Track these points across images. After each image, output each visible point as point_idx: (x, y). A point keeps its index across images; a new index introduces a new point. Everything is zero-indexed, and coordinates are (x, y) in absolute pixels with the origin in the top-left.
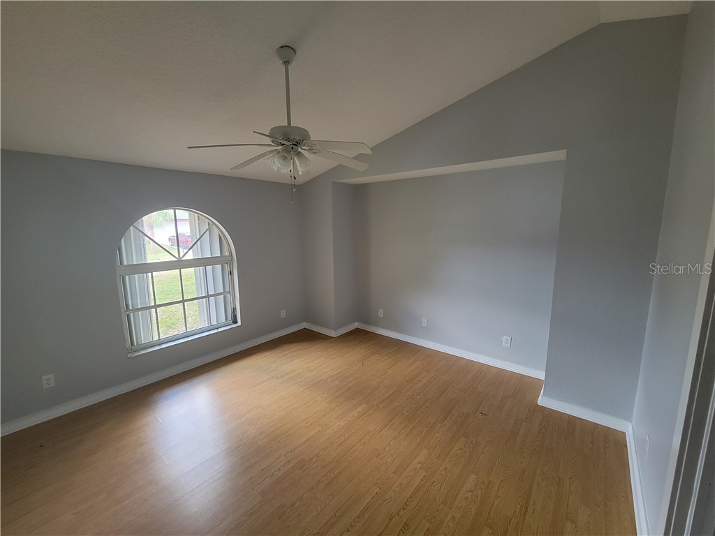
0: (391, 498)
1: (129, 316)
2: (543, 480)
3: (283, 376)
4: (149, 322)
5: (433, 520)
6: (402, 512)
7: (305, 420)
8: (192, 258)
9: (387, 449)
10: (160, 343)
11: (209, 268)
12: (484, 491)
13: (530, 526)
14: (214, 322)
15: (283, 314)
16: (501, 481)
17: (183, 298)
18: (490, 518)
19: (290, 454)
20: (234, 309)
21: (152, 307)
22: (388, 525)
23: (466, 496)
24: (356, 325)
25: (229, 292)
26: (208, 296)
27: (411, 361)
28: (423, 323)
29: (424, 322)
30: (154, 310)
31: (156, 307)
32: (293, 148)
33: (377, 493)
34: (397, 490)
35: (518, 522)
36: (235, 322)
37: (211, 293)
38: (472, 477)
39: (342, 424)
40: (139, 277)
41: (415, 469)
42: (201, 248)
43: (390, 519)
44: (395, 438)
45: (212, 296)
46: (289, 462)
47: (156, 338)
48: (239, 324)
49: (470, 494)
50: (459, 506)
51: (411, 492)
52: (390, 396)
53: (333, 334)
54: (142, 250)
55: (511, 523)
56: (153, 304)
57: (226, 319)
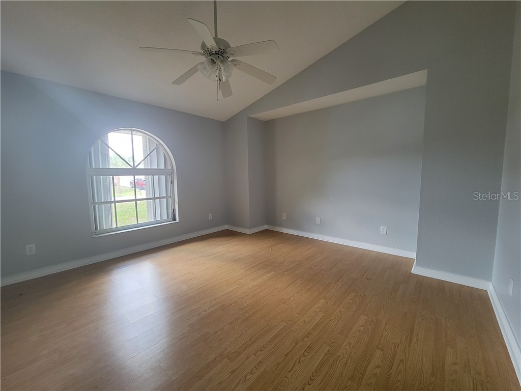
0: (296, 330)
1: (94, 207)
2: (423, 320)
3: (209, 256)
4: (110, 212)
5: (332, 345)
6: (306, 339)
7: (225, 281)
8: (143, 168)
9: (292, 299)
10: (117, 229)
11: (156, 177)
12: (373, 326)
13: (416, 349)
14: (159, 218)
15: (210, 217)
16: (388, 320)
17: (136, 197)
18: (381, 344)
19: (214, 301)
20: (174, 210)
21: (112, 202)
22: (295, 347)
23: (359, 329)
24: (266, 227)
25: (170, 196)
26: (155, 198)
27: (309, 247)
28: (317, 221)
29: (318, 219)
30: (113, 204)
31: (115, 202)
32: (218, 57)
33: (284, 327)
34: (301, 324)
35: (405, 347)
36: (174, 219)
37: (157, 196)
38: (363, 317)
39: (255, 283)
40: (103, 178)
41: (315, 312)
42: (150, 161)
43: (296, 343)
44: (298, 292)
45: (157, 198)
46: (213, 306)
47: (114, 226)
48: (177, 221)
49: (362, 328)
50: (354, 335)
51: (313, 326)
52: (293, 267)
53: (248, 232)
54: (106, 158)
55: (399, 347)
56: (113, 200)
57: (168, 217)
